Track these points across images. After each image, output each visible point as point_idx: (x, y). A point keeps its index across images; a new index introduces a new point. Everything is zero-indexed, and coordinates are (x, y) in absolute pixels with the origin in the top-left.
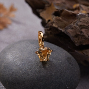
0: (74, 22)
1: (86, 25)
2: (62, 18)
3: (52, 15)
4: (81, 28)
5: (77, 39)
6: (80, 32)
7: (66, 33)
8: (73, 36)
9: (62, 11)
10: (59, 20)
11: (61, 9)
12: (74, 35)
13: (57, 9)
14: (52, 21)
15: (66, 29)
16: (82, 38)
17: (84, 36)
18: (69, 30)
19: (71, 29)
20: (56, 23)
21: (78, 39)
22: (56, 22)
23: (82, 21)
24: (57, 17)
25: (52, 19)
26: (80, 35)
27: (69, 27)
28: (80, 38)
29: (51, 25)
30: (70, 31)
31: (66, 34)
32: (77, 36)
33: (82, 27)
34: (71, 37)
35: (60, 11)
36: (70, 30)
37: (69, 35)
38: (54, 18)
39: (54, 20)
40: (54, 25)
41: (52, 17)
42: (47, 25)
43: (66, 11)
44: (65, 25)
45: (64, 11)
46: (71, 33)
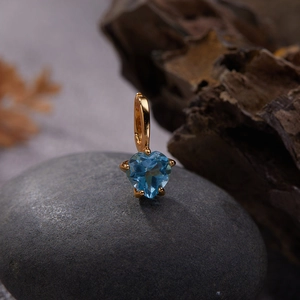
0: (296, 90)
2: (251, 78)
3: (215, 65)
7: (272, 121)
8: (291, 135)
9: (249, 56)
10: (242, 83)
11: (247, 50)
12: (294, 134)
13: (230, 49)
14: (218, 84)
15: (271, 109)
18: (282, 114)
19: (287, 110)
20: (232, 90)
22: (232, 86)
24: (234, 72)
25: (217, 78)
27: (281, 102)
29: (213, 96)
30: (284, 116)
31: (271, 125)
34: (283, 136)
35: (242, 54)
36: (284, 112)
37: (278, 129)
39: (224, 81)
40: (224, 96)
41: (216, 72)
42: (197, 97)
43: (264, 53)
44: (261, 100)
45: (259, 55)
46: (288, 124)
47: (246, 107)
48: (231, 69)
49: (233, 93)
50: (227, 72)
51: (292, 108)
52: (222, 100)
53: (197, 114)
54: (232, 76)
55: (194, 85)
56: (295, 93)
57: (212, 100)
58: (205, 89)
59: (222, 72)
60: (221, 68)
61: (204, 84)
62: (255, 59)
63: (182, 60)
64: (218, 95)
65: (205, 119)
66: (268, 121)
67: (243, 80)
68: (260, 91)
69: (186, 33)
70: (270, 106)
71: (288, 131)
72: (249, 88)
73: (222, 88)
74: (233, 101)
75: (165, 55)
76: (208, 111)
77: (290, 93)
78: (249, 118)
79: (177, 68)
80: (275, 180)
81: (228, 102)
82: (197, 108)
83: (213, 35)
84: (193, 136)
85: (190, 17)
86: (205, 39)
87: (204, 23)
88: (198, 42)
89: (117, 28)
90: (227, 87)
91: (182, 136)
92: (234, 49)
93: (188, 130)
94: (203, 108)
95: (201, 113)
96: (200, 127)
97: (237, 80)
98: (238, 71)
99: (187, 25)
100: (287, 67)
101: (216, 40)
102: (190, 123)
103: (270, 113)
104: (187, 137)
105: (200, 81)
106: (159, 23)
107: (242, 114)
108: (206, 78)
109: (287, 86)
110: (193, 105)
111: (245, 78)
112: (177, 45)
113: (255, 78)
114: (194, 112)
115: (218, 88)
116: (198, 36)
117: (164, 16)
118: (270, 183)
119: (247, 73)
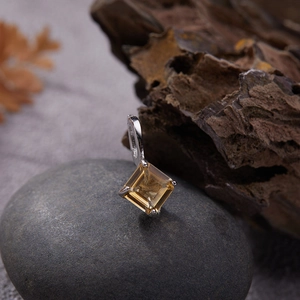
0: (230, 95)
1: (266, 107)
2: (196, 79)
3: (166, 66)
4: (251, 117)
5: (235, 147)
6: (246, 127)
7: (204, 126)
8: (223, 138)
9: (196, 57)
10: (187, 85)
11: (196, 53)
12: (226, 137)
14: (165, 87)
15: (204, 115)
16: (249, 146)
17: (256, 140)
18: (213, 120)
19: (218, 116)
20: (177, 92)
21: (238, 150)
22: (177, 89)
23: (255, 94)
24: (181, 74)
25: (166, 79)
26: (245, 136)
27: (213, 109)
28: (246, 145)
29: (161, 97)
30: (215, 122)
31: (203, 130)
32: (235, 138)
33: (253, 112)
34: (215, 140)
35: (190, 56)
36: (215, 118)
38: (170, 78)
39: (170, 83)
40: (169, 99)
41: (166, 73)
42: (149, 97)
43: (208, 58)
45: (203, 58)
46: (218, 128)
47: (189, 108)
48: (178, 72)
49: (177, 95)
50: (174, 74)
51: (223, 114)
52: (166, 102)
53: (145, 114)
54: (179, 78)
57: (160, 101)
58: (155, 89)
59: (170, 74)
60: (170, 70)
61: (156, 84)
62: (201, 61)
64: (165, 96)
65: (152, 118)
66: (201, 126)
67: (189, 82)
68: (204, 92)
70: (203, 113)
72: (194, 89)
73: (167, 90)
74: (176, 104)
76: (157, 110)
77: (226, 97)
78: (189, 118)
80: (214, 175)
81: (170, 105)
82: (145, 108)
83: (171, 33)
90: (172, 90)
94: (151, 108)
95: (149, 113)
97: (183, 82)
98: (184, 73)
103: (203, 119)
108: (156, 78)
110: (146, 103)
111: (190, 80)
113: (201, 78)
118: (210, 177)
119: (193, 75)
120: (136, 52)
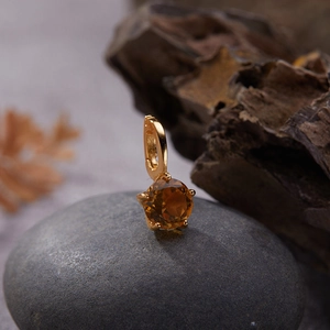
0: (319, 99)
2: (270, 93)
3: (230, 84)
7: (297, 135)
8: (320, 147)
9: (265, 69)
10: (261, 100)
11: (263, 64)
12: (323, 146)
13: (244, 65)
14: (236, 104)
15: (295, 122)
18: (307, 126)
19: (312, 121)
20: (251, 108)
22: (250, 104)
24: (251, 88)
25: (234, 98)
27: (304, 114)
29: (233, 117)
30: (309, 128)
31: (297, 139)
34: (312, 150)
35: (258, 68)
36: (309, 124)
38: (240, 94)
39: (242, 100)
40: (244, 116)
41: (232, 91)
42: (215, 121)
43: (281, 65)
44: (284, 115)
45: (275, 67)
46: (314, 136)
47: (267, 124)
48: (247, 87)
49: (252, 111)
50: (243, 89)
51: (317, 119)
52: (242, 120)
53: (218, 138)
54: (250, 93)
55: (211, 108)
56: (319, 102)
57: (231, 121)
58: (222, 110)
59: (238, 90)
60: (237, 86)
61: (221, 105)
62: (272, 71)
63: (195, 83)
64: (238, 115)
65: (226, 142)
66: (293, 136)
67: (262, 96)
68: (281, 105)
69: (196, 54)
70: (293, 120)
71: (316, 143)
72: (270, 104)
73: (240, 107)
74: (253, 120)
75: (177, 81)
76: (229, 133)
77: (314, 103)
78: (272, 136)
79: (191, 93)
80: (310, 198)
81: (248, 121)
82: (216, 132)
83: (224, 52)
84: (217, 163)
85: (199, 37)
86: (216, 58)
87: (215, 41)
88: (210, 62)
89: (123, 60)
90: (246, 106)
91: (205, 164)
92: (249, 64)
93: (211, 158)
94: (223, 132)
95: (221, 137)
96: (222, 151)
97: (256, 97)
98: (255, 87)
99: (196, 46)
100: (307, 76)
101: (228, 58)
102: (211, 149)
103: (295, 127)
104: (210, 164)
105: (216, 103)
106: (167, 47)
107: (265, 132)
108: (222, 99)
109: (310, 96)
110: (212, 129)
111: (264, 93)
112: (188, 68)
113: (274, 91)
114: (214, 136)
115: (237, 107)
116: (209, 56)
117: (171, 39)
118: (305, 201)
119: (266, 88)
120: (183, 83)
